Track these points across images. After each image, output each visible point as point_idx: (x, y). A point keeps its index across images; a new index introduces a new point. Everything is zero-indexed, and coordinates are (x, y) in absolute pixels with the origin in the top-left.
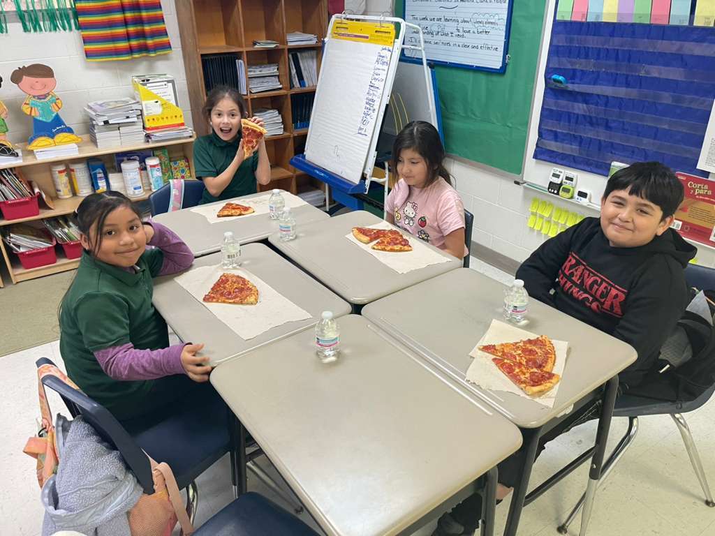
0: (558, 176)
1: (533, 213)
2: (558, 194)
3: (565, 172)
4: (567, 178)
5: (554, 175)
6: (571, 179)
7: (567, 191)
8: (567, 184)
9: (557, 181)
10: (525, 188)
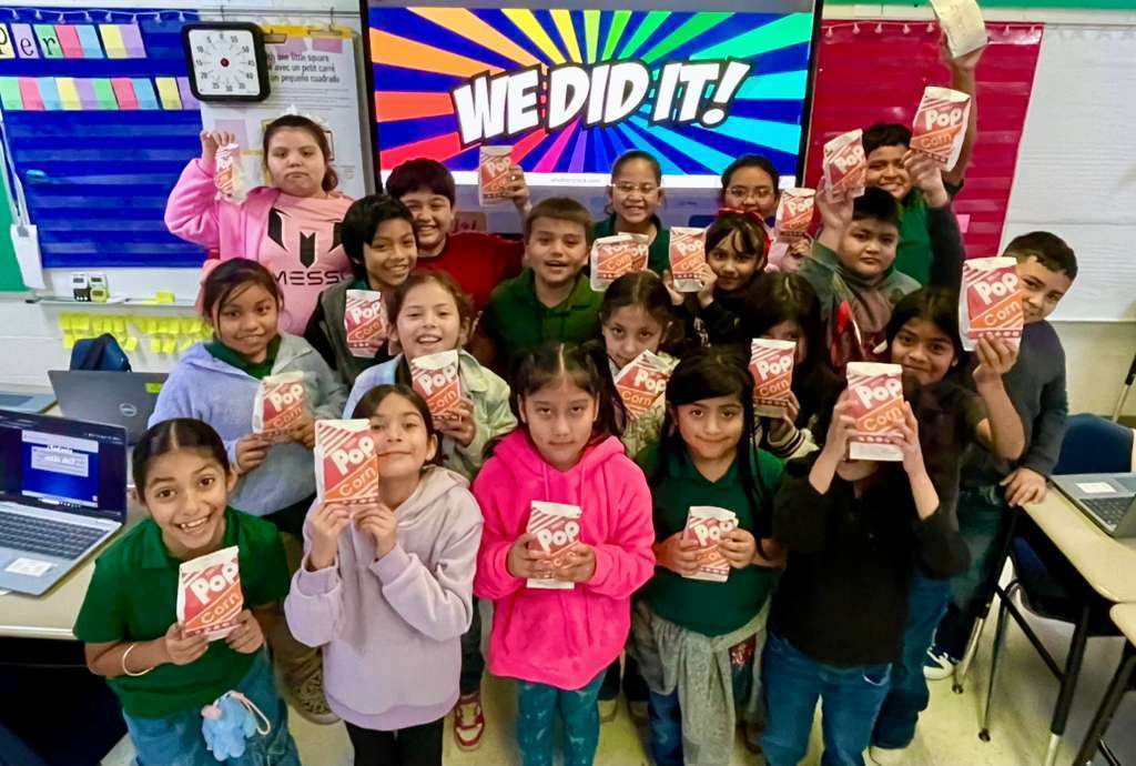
0: (81, 281)
1: (67, 332)
2: (89, 300)
3: (87, 274)
4: (94, 280)
5: (76, 280)
6: (99, 280)
7: (99, 293)
8: (96, 287)
9: (83, 286)
10: (43, 304)
